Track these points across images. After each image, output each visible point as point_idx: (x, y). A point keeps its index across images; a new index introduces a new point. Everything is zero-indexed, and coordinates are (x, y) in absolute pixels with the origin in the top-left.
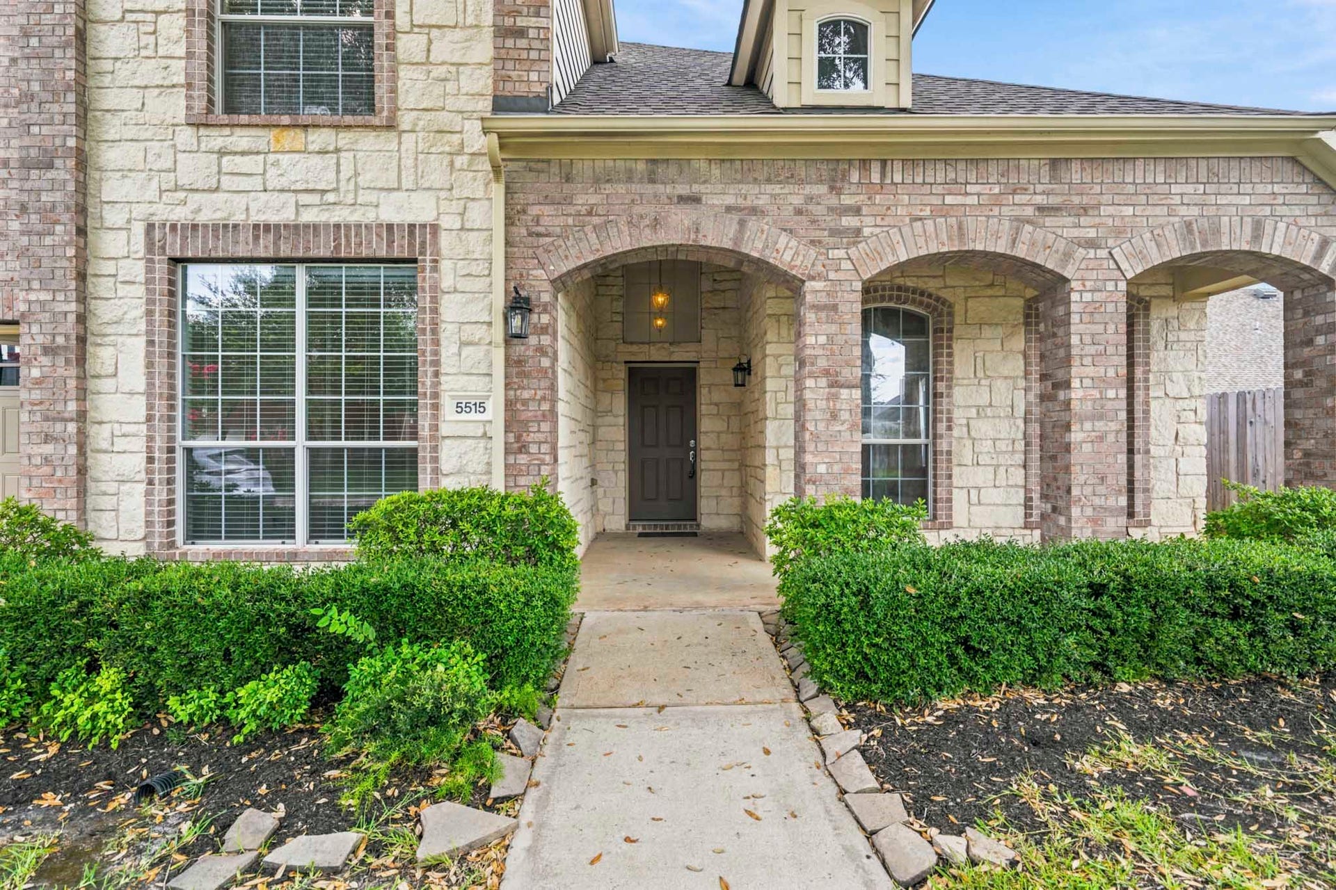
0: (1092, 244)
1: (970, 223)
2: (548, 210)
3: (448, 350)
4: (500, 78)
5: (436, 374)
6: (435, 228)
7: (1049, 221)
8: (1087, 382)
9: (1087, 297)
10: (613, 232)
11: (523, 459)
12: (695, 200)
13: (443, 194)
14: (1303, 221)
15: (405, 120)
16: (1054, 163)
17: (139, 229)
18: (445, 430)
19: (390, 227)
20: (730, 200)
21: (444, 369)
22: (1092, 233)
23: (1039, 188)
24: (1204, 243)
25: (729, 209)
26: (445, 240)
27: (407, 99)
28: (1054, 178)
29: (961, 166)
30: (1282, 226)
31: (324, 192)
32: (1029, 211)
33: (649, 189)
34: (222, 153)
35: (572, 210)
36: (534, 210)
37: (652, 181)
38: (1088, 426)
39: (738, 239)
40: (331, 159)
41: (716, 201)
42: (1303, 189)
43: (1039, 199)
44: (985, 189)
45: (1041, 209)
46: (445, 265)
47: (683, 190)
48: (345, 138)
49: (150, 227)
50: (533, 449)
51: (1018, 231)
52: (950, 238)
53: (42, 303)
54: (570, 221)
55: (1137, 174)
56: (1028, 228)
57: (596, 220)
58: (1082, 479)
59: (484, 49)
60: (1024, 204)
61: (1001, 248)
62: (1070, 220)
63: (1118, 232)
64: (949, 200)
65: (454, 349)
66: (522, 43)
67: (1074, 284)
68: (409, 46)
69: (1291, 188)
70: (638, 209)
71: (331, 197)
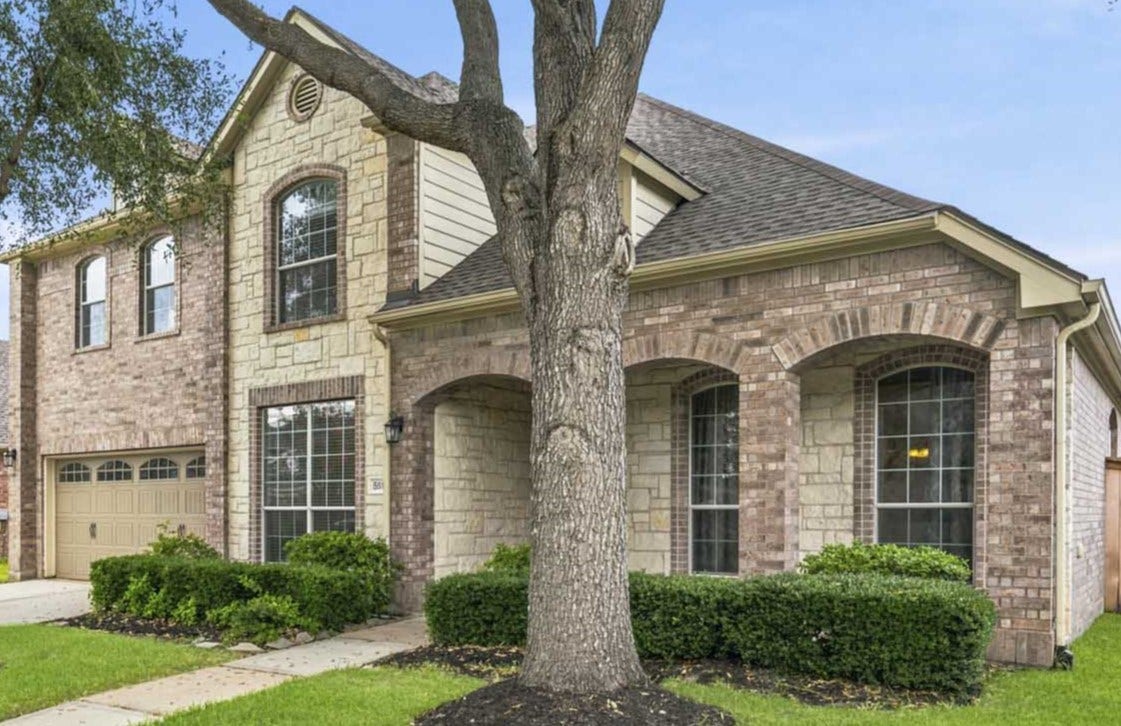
0: (758, 343)
1: (661, 336)
2: (412, 361)
3: (369, 451)
4: (391, 281)
5: (363, 466)
6: (362, 378)
7: (722, 329)
8: (754, 458)
9: (753, 387)
10: (444, 370)
11: (399, 517)
12: (487, 344)
13: (367, 356)
14: (957, 299)
15: (350, 314)
16: (726, 281)
17: (247, 392)
18: (368, 499)
19: (343, 379)
20: (507, 341)
21: (368, 462)
22: (757, 334)
23: (715, 303)
24: (855, 331)
25: (507, 347)
26: (368, 383)
27: (351, 302)
28: (726, 293)
29: (656, 294)
30: (933, 306)
31: (316, 362)
32: (707, 323)
33: (463, 340)
34: (277, 346)
35: (424, 359)
36: (406, 362)
37: (465, 333)
38: (753, 493)
39: (512, 368)
40: (319, 342)
41: (500, 343)
42: (956, 269)
43: (715, 312)
44: (673, 310)
45: (716, 320)
46: (368, 399)
47: (481, 337)
48: (325, 329)
49: (250, 391)
50: (404, 511)
51: (697, 339)
52: (648, 351)
53: (213, 436)
54: (423, 366)
55: (795, 281)
56: (707, 336)
57: (436, 364)
58: (748, 535)
59: (384, 266)
60: (703, 317)
61: (684, 354)
62: (737, 326)
63: (780, 332)
64: (647, 322)
65: (372, 450)
66: (401, 257)
67: (741, 378)
68: (352, 269)
69: (943, 271)
70: (458, 354)
71: (319, 365)
